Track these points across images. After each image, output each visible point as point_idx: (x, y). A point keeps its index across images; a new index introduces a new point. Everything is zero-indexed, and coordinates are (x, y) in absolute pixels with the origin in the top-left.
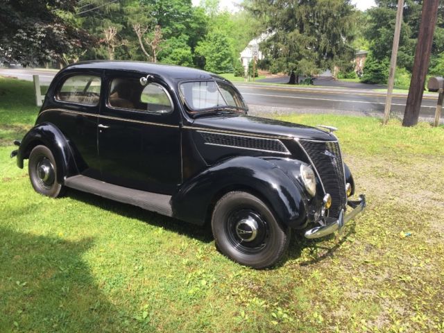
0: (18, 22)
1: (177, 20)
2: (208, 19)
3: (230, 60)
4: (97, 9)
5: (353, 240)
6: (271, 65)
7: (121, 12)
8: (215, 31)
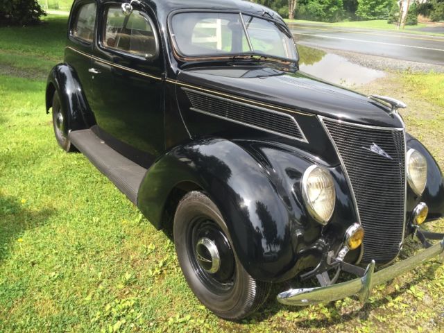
3: (387, 5)
5: (420, 294)
6: (433, 10)
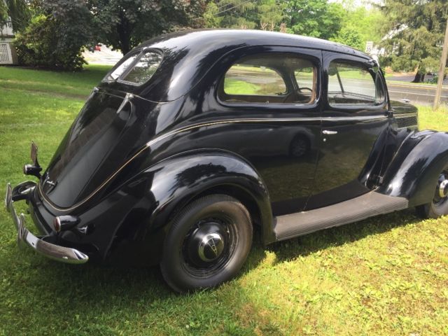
0: (163, 25)
1: (311, 17)
2: (343, 15)
4: (234, 9)
6: (393, 62)
7: (256, 10)
8: (348, 27)
